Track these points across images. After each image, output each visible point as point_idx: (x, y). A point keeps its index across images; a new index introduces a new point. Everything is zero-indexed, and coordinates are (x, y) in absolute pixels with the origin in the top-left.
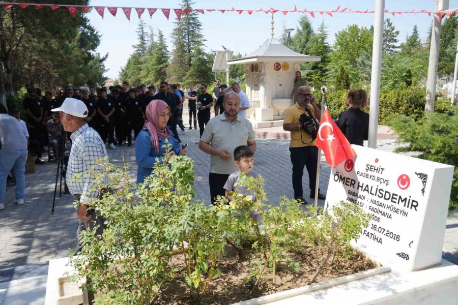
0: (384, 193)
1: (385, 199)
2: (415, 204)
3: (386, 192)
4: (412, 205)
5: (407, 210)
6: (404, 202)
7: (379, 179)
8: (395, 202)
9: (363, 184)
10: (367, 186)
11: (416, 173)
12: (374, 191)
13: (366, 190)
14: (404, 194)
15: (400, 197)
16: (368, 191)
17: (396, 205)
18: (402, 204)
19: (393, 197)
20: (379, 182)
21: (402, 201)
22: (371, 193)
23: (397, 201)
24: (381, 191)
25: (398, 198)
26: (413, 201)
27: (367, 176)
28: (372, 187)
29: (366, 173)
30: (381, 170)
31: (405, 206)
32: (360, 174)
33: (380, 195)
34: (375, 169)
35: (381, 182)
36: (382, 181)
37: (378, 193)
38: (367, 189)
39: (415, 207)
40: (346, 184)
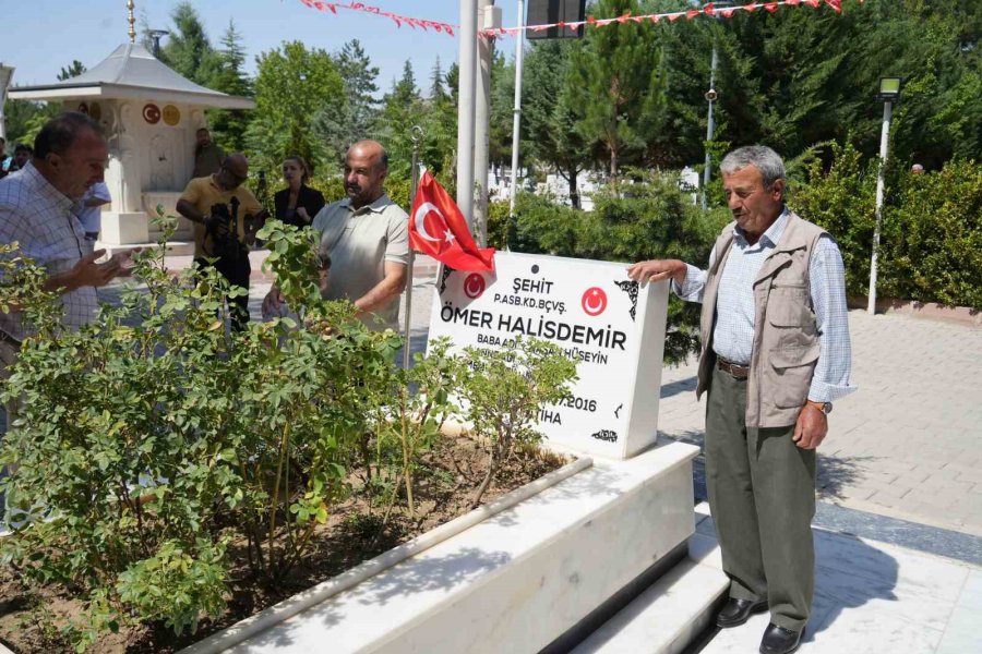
0: (556, 329)
1: (559, 338)
2: (619, 338)
3: (561, 325)
4: (615, 341)
5: (604, 351)
6: (598, 338)
7: (543, 304)
8: (581, 342)
9: (510, 317)
10: (520, 319)
11: (616, 283)
12: (535, 329)
13: (518, 329)
14: (597, 324)
15: (590, 330)
16: (522, 329)
17: (583, 347)
18: (594, 343)
19: (575, 333)
20: (545, 309)
21: (595, 337)
22: (529, 333)
23: (584, 338)
24: (550, 326)
25: (585, 332)
26: (616, 333)
27: (517, 301)
28: (530, 320)
29: (515, 295)
30: (546, 286)
31: (600, 344)
32: (501, 299)
33: (550, 333)
34: (533, 286)
35: (548, 309)
36: (549, 305)
37: (544, 330)
38: (519, 325)
39: (620, 343)
40: (471, 324)
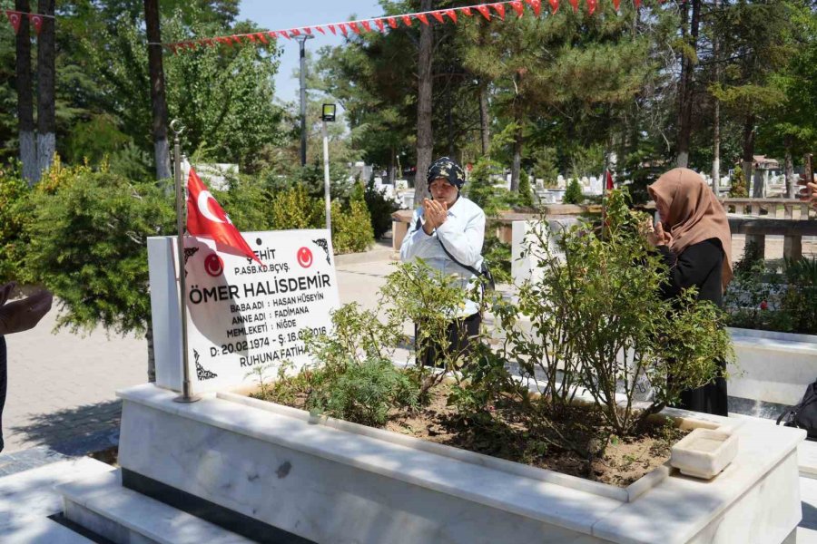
0: (287, 283)
1: (291, 290)
2: (326, 279)
3: (290, 280)
4: (324, 282)
5: (321, 290)
6: (314, 283)
7: (273, 268)
8: (305, 288)
9: (252, 284)
10: (260, 284)
11: (314, 241)
12: (273, 288)
13: (261, 292)
14: (311, 273)
15: (309, 279)
16: (263, 291)
17: (307, 292)
18: (313, 286)
19: (300, 283)
20: (275, 271)
21: (312, 282)
22: (270, 293)
23: (306, 285)
24: (282, 283)
25: (306, 281)
26: (323, 276)
27: (254, 270)
28: (268, 283)
29: (251, 266)
30: (271, 253)
31: (317, 287)
32: (241, 271)
33: (284, 288)
34: (262, 255)
35: (278, 270)
36: (278, 267)
37: (279, 287)
38: (261, 289)
39: (327, 282)
40: (221, 299)
